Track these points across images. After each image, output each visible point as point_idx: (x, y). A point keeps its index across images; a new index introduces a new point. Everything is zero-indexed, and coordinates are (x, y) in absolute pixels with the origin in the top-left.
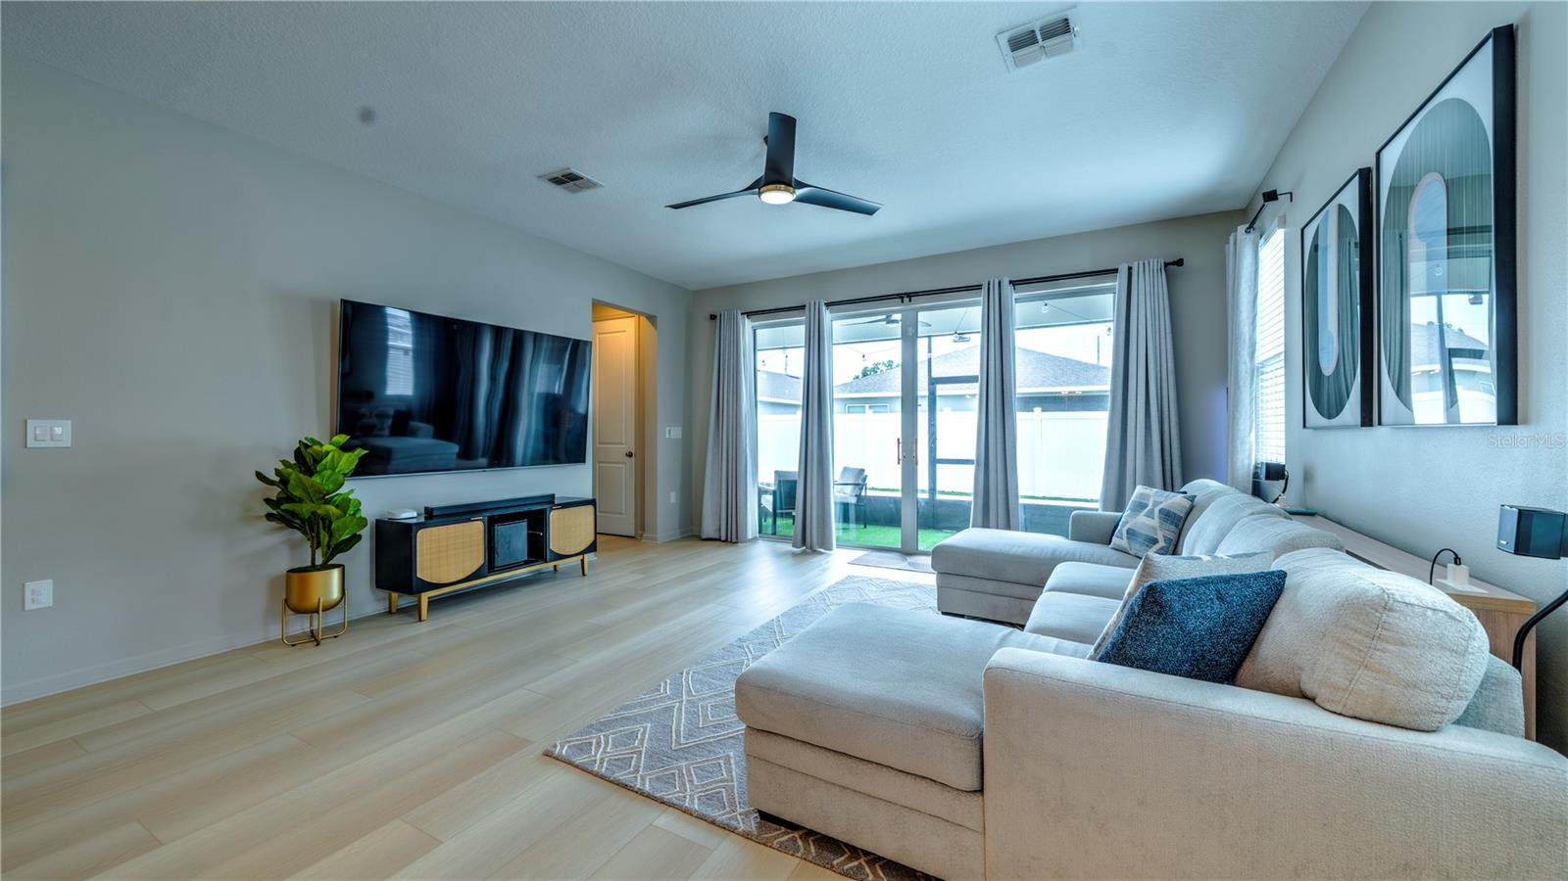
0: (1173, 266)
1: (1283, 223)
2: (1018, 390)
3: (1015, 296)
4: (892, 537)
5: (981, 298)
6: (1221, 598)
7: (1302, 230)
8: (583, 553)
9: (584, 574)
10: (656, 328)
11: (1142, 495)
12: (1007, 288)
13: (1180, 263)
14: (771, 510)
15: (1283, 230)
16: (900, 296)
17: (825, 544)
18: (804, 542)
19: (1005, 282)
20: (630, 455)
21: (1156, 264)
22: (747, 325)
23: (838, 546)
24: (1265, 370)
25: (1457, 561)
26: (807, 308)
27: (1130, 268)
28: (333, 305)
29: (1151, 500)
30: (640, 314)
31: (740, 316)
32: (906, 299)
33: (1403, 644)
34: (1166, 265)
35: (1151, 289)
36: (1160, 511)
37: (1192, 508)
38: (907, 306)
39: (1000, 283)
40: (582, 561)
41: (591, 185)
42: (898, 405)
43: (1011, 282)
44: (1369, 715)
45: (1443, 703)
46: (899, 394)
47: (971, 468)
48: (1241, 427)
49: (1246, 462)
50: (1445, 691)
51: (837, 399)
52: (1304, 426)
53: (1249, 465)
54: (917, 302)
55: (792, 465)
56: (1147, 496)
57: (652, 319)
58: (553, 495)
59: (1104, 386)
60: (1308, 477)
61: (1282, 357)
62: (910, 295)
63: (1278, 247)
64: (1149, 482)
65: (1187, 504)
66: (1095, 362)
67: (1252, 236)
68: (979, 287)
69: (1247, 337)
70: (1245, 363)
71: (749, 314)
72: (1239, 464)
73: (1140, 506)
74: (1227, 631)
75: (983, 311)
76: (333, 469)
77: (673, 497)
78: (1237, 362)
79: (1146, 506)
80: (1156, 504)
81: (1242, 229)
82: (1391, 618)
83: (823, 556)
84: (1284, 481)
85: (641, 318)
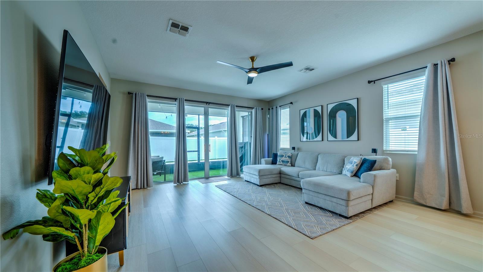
1: (289, 107)
4: (202, 174)
7: (300, 110)
17: (186, 180)
18: (178, 181)
26: (178, 100)
34: (261, 109)
36: (288, 156)
38: (207, 106)
52: (300, 141)
79: (283, 156)
84: (294, 150)
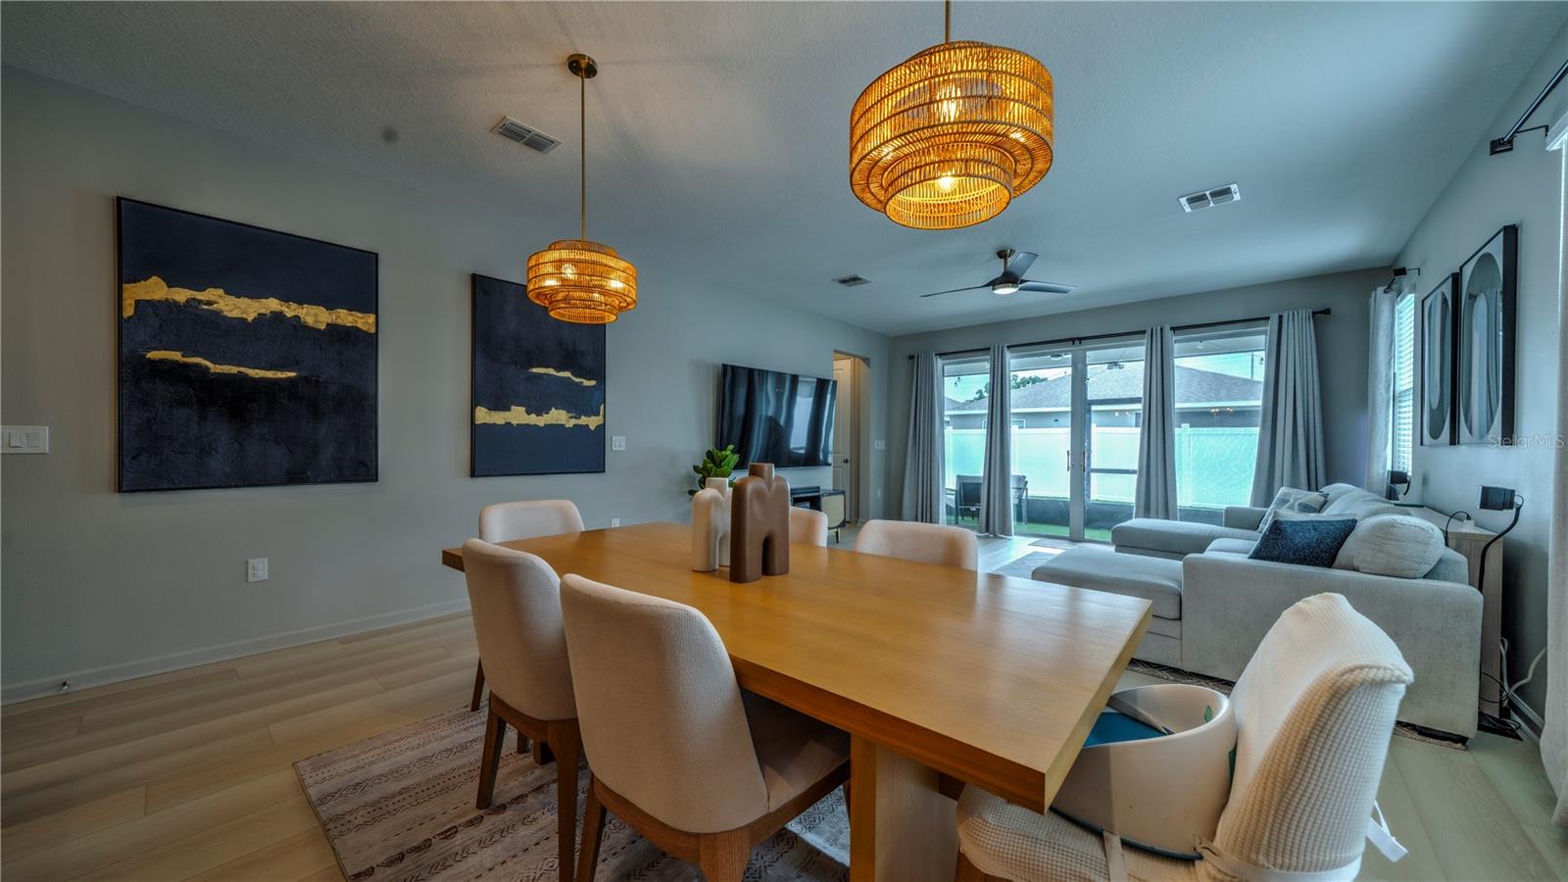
0: (1321, 315)
1: (1413, 289)
2: (1178, 405)
3: (1174, 338)
5: (1146, 340)
6: (1315, 530)
7: (1423, 302)
8: (837, 527)
9: (838, 542)
10: (869, 366)
11: (1285, 494)
12: (1168, 332)
13: (1327, 312)
14: (954, 506)
15: (1413, 295)
16: (1073, 340)
17: (1005, 531)
18: (987, 530)
19: (1167, 328)
20: (846, 461)
21: (1305, 313)
22: (939, 362)
23: (1015, 534)
24: (1402, 399)
25: (1469, 518)
26: (992, 350)
27: (1281, 317)
28: (718, 367)
29: (1293, 496)
30: (855, 356)
31: (934, 357)
32: (1077, 342)
33: (1398, 541)
34: (1314, 313)
35: (1300, 335)
36: (1299, 505)
37: (1325, 502)
38: (1077, 347)
39: (1162, 330)
40: (837, 533)
41: (866, 282)
42: (1068, 420)
43: (1172, 328)
44: (1382, 572)
45: (1417, 565)
46: (1069, 409)
47: (1135, 476)
48: (1377, 444)
49: (1381, 471)
50: (1418, 560)
51: (1014, 414)
52: (1422, 444)
53: (1384, 474)
54: (1086, 344)
55: (978, 470)
56: (1290, 495)
57: (866, 360)
58: (819, 488)
59: (1257, 402)
60: (1425, 481)
61: (1411, 392)
62: (1080, 339)
63: (1410, 308)
64: (1294, 484)
65: (1322, 499)
66: (1249, 377)
67: (1389, 295)
68: (1144, 332)
69: (1384, 374)
70: (1381, 394)
71: (941, 355)
72: (1375, 473)
73: (1283, 501)
74: (1319, 546)
75: (1147, 352)
76: (728, 464)
77: (879, 494)
78: (1374, 394)
79: (1288, 501)
80: (1296, 500)
81: (1380, 290)
82: (1395, 530)
83: (1001, 541)
84: (1406, 485)
85: (857, 360)
